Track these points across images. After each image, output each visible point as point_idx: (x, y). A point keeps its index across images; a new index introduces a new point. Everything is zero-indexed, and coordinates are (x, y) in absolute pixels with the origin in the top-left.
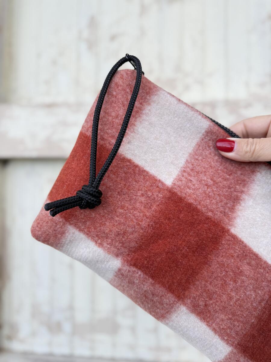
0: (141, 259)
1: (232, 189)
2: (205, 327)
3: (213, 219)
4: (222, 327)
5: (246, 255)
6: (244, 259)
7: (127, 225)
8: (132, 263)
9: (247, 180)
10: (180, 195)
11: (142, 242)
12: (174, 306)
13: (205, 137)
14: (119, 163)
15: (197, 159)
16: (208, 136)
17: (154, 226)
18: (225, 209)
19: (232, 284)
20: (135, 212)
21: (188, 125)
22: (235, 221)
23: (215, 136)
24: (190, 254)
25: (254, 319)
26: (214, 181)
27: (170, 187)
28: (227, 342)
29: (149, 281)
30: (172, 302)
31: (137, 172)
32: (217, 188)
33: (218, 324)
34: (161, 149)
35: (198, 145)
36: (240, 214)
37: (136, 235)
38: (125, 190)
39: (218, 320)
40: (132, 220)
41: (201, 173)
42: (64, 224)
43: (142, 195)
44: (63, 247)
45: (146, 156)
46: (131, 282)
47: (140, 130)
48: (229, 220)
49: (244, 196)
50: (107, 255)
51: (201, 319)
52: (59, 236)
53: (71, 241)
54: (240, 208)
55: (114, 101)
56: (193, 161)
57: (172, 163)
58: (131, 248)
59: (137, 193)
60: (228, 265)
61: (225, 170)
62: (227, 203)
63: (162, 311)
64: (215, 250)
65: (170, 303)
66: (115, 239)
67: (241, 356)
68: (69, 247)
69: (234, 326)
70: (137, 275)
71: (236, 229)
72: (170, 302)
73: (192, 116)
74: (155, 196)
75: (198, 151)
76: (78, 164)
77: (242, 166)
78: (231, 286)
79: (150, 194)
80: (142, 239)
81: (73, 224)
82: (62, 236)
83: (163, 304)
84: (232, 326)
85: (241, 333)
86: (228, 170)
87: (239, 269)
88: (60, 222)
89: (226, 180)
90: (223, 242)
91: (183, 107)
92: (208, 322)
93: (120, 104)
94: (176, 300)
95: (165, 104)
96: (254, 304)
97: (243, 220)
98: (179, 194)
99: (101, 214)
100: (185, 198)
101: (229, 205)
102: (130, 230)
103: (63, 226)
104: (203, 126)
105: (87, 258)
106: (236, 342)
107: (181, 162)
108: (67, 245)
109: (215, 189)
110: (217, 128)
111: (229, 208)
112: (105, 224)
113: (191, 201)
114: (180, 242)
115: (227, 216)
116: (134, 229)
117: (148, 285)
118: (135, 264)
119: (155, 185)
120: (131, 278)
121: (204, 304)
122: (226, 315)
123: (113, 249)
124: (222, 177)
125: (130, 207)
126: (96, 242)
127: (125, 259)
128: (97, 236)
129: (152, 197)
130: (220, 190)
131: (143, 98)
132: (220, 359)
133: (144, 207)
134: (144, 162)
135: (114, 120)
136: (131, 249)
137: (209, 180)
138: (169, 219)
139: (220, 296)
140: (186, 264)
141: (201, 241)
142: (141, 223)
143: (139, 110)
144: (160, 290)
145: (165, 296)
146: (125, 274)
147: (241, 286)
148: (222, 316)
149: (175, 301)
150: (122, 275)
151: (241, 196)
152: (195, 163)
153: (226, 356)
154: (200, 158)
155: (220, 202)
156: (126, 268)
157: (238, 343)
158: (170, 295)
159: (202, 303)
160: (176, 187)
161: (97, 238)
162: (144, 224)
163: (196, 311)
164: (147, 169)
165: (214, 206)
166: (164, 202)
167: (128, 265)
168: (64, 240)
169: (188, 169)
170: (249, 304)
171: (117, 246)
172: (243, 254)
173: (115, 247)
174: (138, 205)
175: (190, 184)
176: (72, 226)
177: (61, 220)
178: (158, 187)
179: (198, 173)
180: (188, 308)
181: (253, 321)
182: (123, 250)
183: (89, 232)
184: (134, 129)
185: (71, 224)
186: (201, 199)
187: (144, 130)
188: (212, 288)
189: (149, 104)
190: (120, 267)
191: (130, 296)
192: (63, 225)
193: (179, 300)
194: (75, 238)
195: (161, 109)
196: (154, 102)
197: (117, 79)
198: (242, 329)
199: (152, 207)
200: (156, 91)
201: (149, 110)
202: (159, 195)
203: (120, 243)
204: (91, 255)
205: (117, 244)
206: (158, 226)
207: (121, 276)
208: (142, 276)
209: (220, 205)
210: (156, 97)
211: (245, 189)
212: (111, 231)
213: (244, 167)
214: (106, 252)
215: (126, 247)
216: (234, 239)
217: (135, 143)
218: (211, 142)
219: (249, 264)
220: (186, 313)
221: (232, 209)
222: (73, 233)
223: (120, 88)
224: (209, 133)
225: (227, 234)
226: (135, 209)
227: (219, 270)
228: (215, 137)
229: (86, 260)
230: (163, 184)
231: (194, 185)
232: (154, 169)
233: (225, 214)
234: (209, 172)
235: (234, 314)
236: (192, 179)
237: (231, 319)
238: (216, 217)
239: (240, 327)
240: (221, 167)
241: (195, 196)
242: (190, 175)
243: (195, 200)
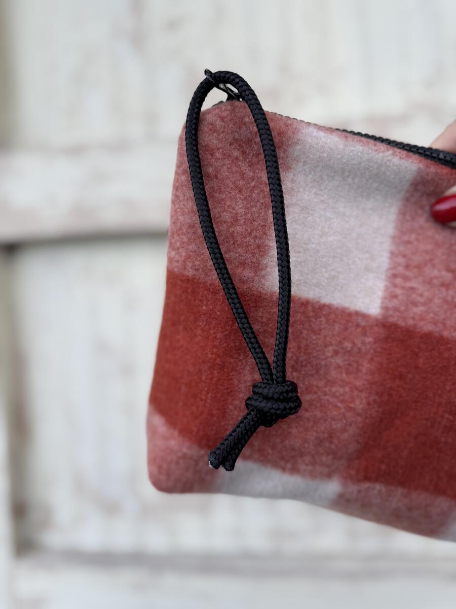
0: (373, 465)
7: (329, 420)
8: (360, 477)
10: (404, 324)
11: (367, 437)
12: (451, 513)
13: (412, 194)
15: (409, 242)
17: (378, 400)
26: (453, 271)
27: (381, 317)
29: (397, 493)
30: (446, 509)
31: (311, 314)
35: (402, 213)
37: (352, 430)
38: (303, 358)
40: (336, 406)
41: (425, 265)
43: (336, 353)
45: (317, 276)
46: (366, 505)
52: (209, 477)
53: (233, 479)
55: (217, 188)
56: (402, 248)
57: (366, 269)
58: (351, 454)
59: (325, 354)
66: (318, 451)
70: (375, 492)
72: (441, 509)
74: (359, 345)
75: (406, 225)
76: (190, 338)
79: (348, 345)
80: (365, 432)
82: (213, 477)
83: (430, 517)
93: (232, 189)
95: (320, 157)
98: (401, 323)
100: (415, 326)
102: (339, 425)
107: (383, 260)
113: (428, 328)
114: (433, 410)
116: (345, 421)
119: (351, 324)
120: (366, 500)
123: (318, 469)
126: (283, 468)
127: (346, 475)
128: (282, 458)
129: (355, 350)
133: (348, 373)
134: (316, 290)
135: (232, 229)
136: (351, 456)
137: (444, 273)
138: (401, 377)
142: (352, 405)
145: (431, 504)
146: (353, 497)
152: (408, 252)
154: (413, 237)
156: (352, 488)
160: (391, 312)
161: (282, 462)
162: (359, 404)
164: (326, 300)
166: (379, 349)
167: (353, 483)
169: (400, 269)
171: (326, 462)
173: (323, 465)
175: (414, 296)
178: (358, 326)
179: (418, 267)
182: (337, 463)
183: (264, 456)
186: (443, 317)
189: (289, 168)
190: (342, 491)
195: (315, 171)
196: (297, 160)
199: (360, 368)
200: (293, 133)
201: (293, 181)
202: (366, 339)
203: (328, 454)
204: (279, 489)
205: (324, 459)
206: (385, 397)
207: (346, 503)
208: (383, 489)
210: (297, 148)
212: (305, 441)
214: (307, 477)
215: (341, 458)
218: (424, 199)
226: (330, 383)
230: (364, 316)
231: (421, 295)
232: (338, 294)
234: (437, 256)
236: (413, 284)
241: (431, 315)
242: (406, 278)
243: (435, 324)
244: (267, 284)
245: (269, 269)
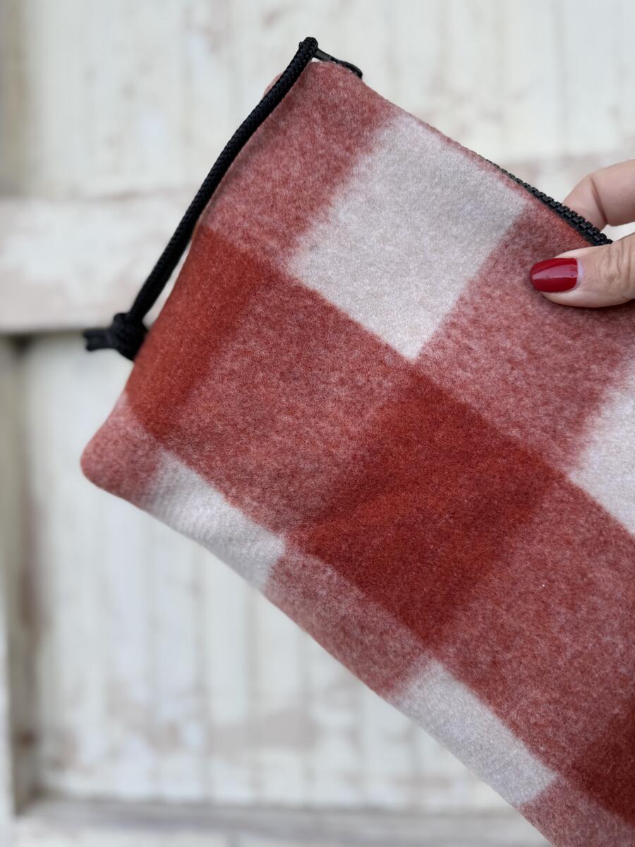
0: (333, 539)
1: (580, 374)
2: (491, 717)
3: (521, 446)
4: (532, 721)
5: (605, 542)
6: (600, 552)
7: (299, 455)
8: (312, 547)
9: (622, 349)
10: (438, 383)
11: (338, 499)
12: (414, 658)
13: (513, 238)
14: (287, 299)
15: (489, 296)
16: (520, 235)
17: (368, 459)
18: (556, 423)
19: (563, 615)
20: (321, 424)
21: (469, 207)
22: (583, 454)
23: (540, 236)
24: (457, 531)
25: (621, 706)
26: (531, 353)
27: (413, 363)
28: (546, 758)
29: (352, 594)
30: (408, 649)
31: (331, 324)
32: (538, 368)
33: (525, 711)
34: (395, 267)
35: (494, 260)
36: (597, 438)
37: (322, 479)
38: (298, 369)
39: (524, 702)
40: (313, 443)
41: (499, 330)
42: (153, 447)
43: (342, 382)
44: (152, 502)
45: (355, 284)
46: (309, 595)
47: (341, 216)
48: (564, 450)
49: (611, 392)
50: (251, 525)
51: (481, 698)
52: (144, 475)
53: (170, 491)
54: (599, 421)
55: (281, 145)
56: (477, 299)
57: (421, 303)
58: (310, 510)
59: (328, 377)
60: (555, 563)
61: (563, 325)
62: (562, 409)
63: (385, 672)
64: (523, 525)
65: (405, 651)
66: (272, 487)
67: (581, 797)
68: (166, 502)
69: (565, 720)
70: (324, 577)
71: (583, 475)
72: (403, 648)
73: (481, 184)
74: (375, 386)
75: (493, 276)
76: (188, 304)
77: (610, 315)
78: (562, 619)
79: (361, 379)
80: (337, 490)
81: (172, 448)
82: (149, 476)
83: (385, 654)
84: (559, 720)
85: (583, 739)
86: (569, 325)
87: (584, 575)
88: (144, 441)
89: (563, 349)
90: (546, 505)
91: (457, 157)
92: (499, 705)
93: (295, 149)
94: (420, 645)
95: (410, 150)
96: (623, 670)
97: (603, 453)
98: (436, 380)
99: (239, 426)
100: (450, 391)
101: (567, 413)
102: (308, 467)
103: (151, 453)
104: (508, 209)
105: (208, 531)
106: (569, 762)
107: (447, 302)
108: (163, 497)
109: (534, 373)
110: (545, 214)
111: (568, 421)
112: (248, 450)
113: (465, 399)
114: (431, 502)
115: (561, 442)
116: (317, 465)
117: (349, 603)
118: (318, 549)
119: (374, 357)
120: (310, 585)
121: (489, 659)
122: (545, 691)
123: (264, 510)
124: (553, 343)
125: (310, 411)
126: (227, 493)
127: (296, 536)
128: (229, 478)
129: (367, 388)
130: (545, 375)
131: (354, 135)
132: (526, 800)
133: (346, 412)
134: (349, 300)
135: (277, 190)
136: (309, 514)
137: (519, 349)
138: (407, 443)
139: (533, 642)
140: (447, 557)
141: (485, 501)
142: (334, 451)
143: (342, 165)
144: (379, 616)
145: (391, 632)
146: (295, 572)
147: (588, 621)
148: (535, 694)
149: (416, 647)
150: (288, 574)
151: (601, 391)
152: (483, 306)
153: (543, 792)
154: (498, 293)
155: (545, 404)
156: (298, 558)
157: (574, 764)
158: (403, 631)
159: (484, 658)
160: (428, 363)
161: (227, 484)
162: (342, 453)
163: (469, 677)
164: (357, 317)
165: (527, 414)
166: (395, 400)
167: (300, 552)
168: (154, 487)
169: (465, 320)
170: (608, 669)
171: (276, 505)
172: (598, 539)
173: (271, 506)
174: (329, 406)
175: (466, 357)
176: (171, 452)
177: (146, 437)
178: (382, 362)
179: (489, 329)
180: (450, 667)
181: (616, 711)
182: (289, 514)
183: (211, 467)
184: (326, 214)
185: (168, 448)
186: (493, 395)
187: (354, 217)
188: (512, 620)
189: (370, 151)
190: (283, 555)
191: (309, 629)
192: (151, 450)
193: (426, 645)
194: (178, 481)
195: (399, 165)
196: (382, 145)
198: (585, 730)
199: (364, 412)
200: (388, 116)
201: (369, 166)
202: (385, 382)
203: (283, 496)
204: (215, 523)
205: (275, 500)
206: (377, 459)
207: (285, 578)
208: (335, 579)
209: (542, 411)
210: (387, 132)
211: (616, 374)
212: (260, 467)
213: (614, 319)
214: (250, 517)
215: (296, 509)
216: (576, 498)
217: (329, 250)
218: (528, 252)
219: (614, 565)
220: (443, 680)
221: (577, 424)
222: (175, 471)
224: (523, 227)
225: (556, 485)
226: (322, 415)
227: (531, 575)
228: (540, 240)
229: (205, 535)
230: (395, 355)
231: (476, 360)
232: (374, 317)
233: (555, 434)
234: (519, 328)
235: (565, 690)
236: (472, 344)
237: (557, 702)
238: (531, 440)
239: (581, 724)
240: (551, 317)
241: (478, 387)
242: (468, 335)
243: (478, 397)
244: (292, 266)
245: (297, 249)
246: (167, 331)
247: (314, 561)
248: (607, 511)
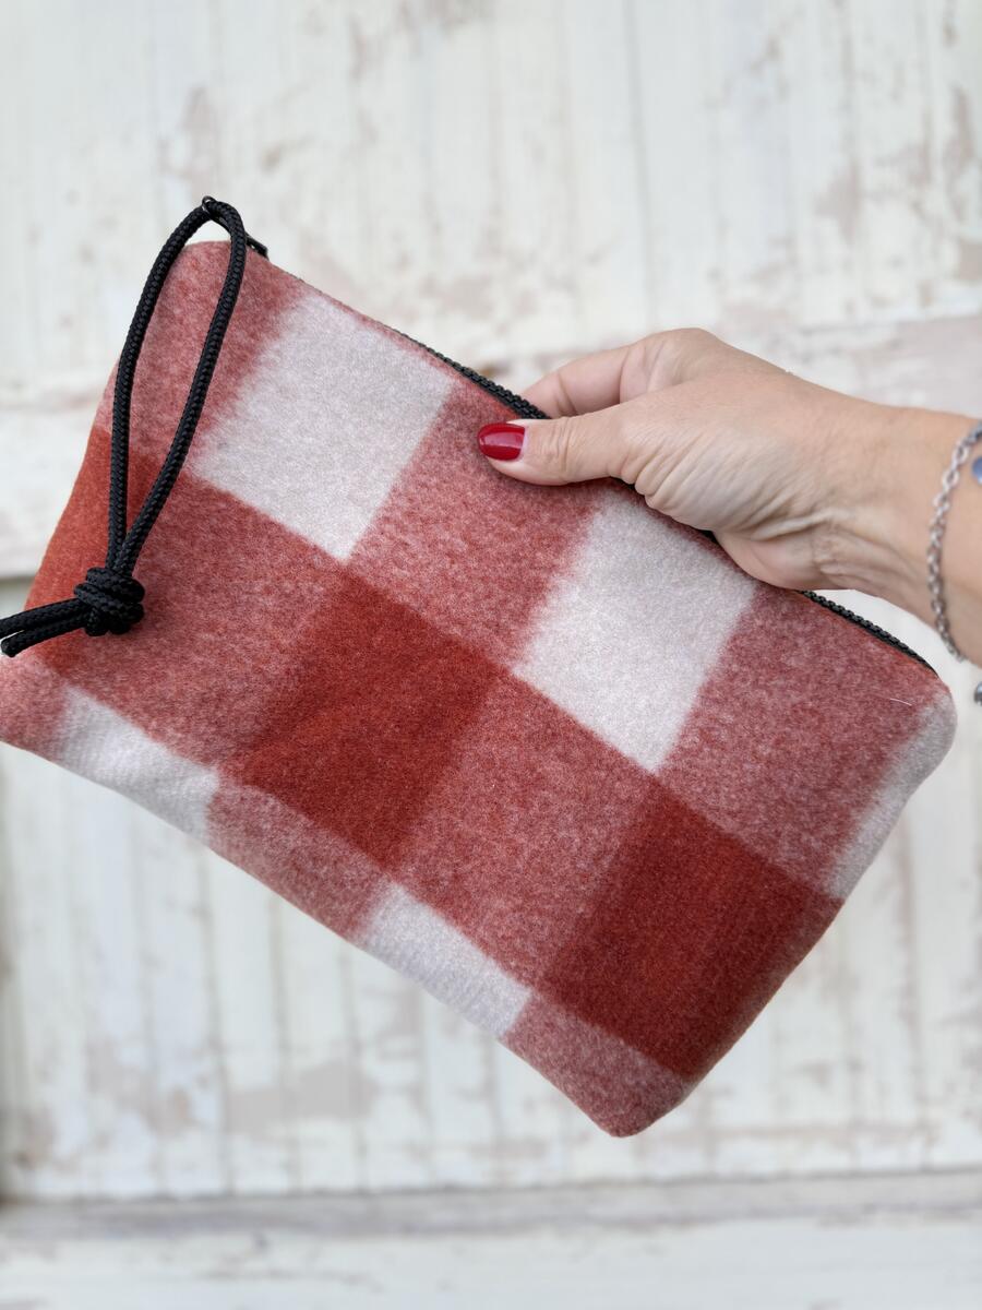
0: (272, 765)
1: (525, 563)
2: (460, 938)
3: (463, 645)
4: (500, 934)
5: (553, 734)
6: (548, 745)
7: (225, 676)
8: (249, 776)
9: (568, 534)
10: (372, 583)
11: (274, 719)
12: (373, 885)
13: (445, 421)
14: (197, 503)
15: (424, 485)
16: (452, 417)
17: (303, 672)
18: (499, 617)
19: (515, 814)
20: (248, 639)
21: (392, 390)
22: (528, 647)
23: (473, 416)
24: (404, 741)
25: (584, 904)
26: (472, 543)
27: (345, 564)
28: (518, 973)
29: (299, 823)
30: (366, 876)
31: (249, 527)
32: (480, 560)
33: (491, 926)
34: (317, 461)
35: (428, 445)
36: (543, 628)
37: (253, 700)
38: (217, 580)
39: (490, 915)
40: (240, 661)
41: (436, 522)
42: (57, 684)
43: (268, 591)
44: (62, 749)
45: (274, 482)
46: (253, 831)
47: (252, 410)
48: (508, 644)
49: (557, 580)
50: (177, 760)
51: (447, 918)
52: (49, 718)
53: (82, 734)
54: (545, 611)
55: (177, 335)
56: (412, 489)
57: (350, 497)
58: (243, 735)
59: (251, 586)
60: (503, 761)
61: (507, 511)
62: (506, 601)
63: (346, 907)
64: (469, 726)
65: (363, 878)
66: (196, 714)
67: (558, 1011)
68: (79, 748)
69: (531, 926)
70: (266, 809)
71: (529, 668)
72: (360, 875)
73: (402, 364)
74: (305, 592)
75: (428, 462)
76: (86, 516)
77: (556, 498)
78: (515, 818)
79: (288, 586)
80: (272, 711)
81: (78, 682)
82: (55, 718)
83: (343, 885)
84: (525, 929)
85: (551, 946)
86: (514, 511)
87: (533, 770)
88: (46, 678)
89: (506, 537)
90: (489, 703)
91: (372, 337)
92: (466, 924)
93: (194, 339)
94: (377, 869)
95: (321, 333)
96: (581, 865)
97: (550, 644)
98: (370, 581)
99: (153, 650)
100: (386, 591)
101: (511, 605)
102: (236, 687)
103: (55, 691)
104: (435, 389)
105: (130, 775)
106: (541, 973)
107: (379, 495)
108: (75, 742)
109: (475, 565)
110: (475, 393)
111: (512, 614)
112: (165, 674)
113: (403, 599)
114: (375, 712)
115: (505, 636)
116: (246, 685)
117: (297, 834)
118: (257, 778)
119: (301, 560)
120: (251, 819)
121: (451, 873)
122: (509, 899)
123: (191, 741)
124: (497, 531)
125: (235, 625)
126: (146, 727)
127: (230, 767)
128: (146, 709)
129: (297, 596)
130: (488, 566)
131: (257, 320)
132: (506, 1027)
133: (275, 624)
134: (268, 500)
135: (177, 386)
136: (243, 740)
137: (459, 541)
138: (345, 652)
139: (490, 847)
140: (396, 769)
141: (430, 705)
142: (264, 667)
143: (248, 354)
144: (331, 844)
145: (344, 859)
146: (233, 807)
147: (541, 818)
148: (499, 904)
149: (373, 872)
150: (228, 812)
151: (547, 580)
152: (419, 497)
153: (521, 1013)
154: (435, 480)
155: (488, 597)
156: (235, 791)
157: (546, 974)
158: (358, 857)
159: (446, 873)
160: (361, 563)
161: (146, 716)
162: (274, 669)
163: (433, 898)
164: (279, 517)
165: (468, 610)
166: (328, 606)
167: (237, 784)
168: (63, 731)
169: (399, 514)
170: (568, 866)
171: (204, 733)
172: (545, 733)
173: (199, 736)
174: (256, 618)
175: (402, 554)
176: (78, 687)
177: (47, 673)
178: (310, 566)
179: (425, 521)
180: (411, 889)
181: (581, 910)
182: (220, 743)
183: (125, 700)
184: (233, 408)
185: (74, 683)
186: (432, 592)
187: (266, 410)
188: (467, 827)
189: (277, 336)
190: (220, 791)
191: (261, 874)
192: (54, 687)
193: (384, 867)
194: (90, 721)
195: (311, 348)
196: (290, 328)
197: (182, 271)
198: (552, 935)
199: (295, 622)
200: (294, 297)
201: (278, 352)
202: (315, 587)
203: (210, 723)
204: (137, 765)
205: (202, 728)
206: (314, 672)
207: (223, 816)
208: (279, 808)
209: (484, 605)
210: (294, 314)
211: (561, 561)
212: (181, 693)
213: (560, 501)
214: (175, 752)
215: (227, 736)
216: (520, 692)
217: (240, 447)
218: (463, 434)
219: (563, 757)
220: (406, 905)
221: (522, 616)
222: (85, 709)
223: (191, 296)
224: (454, 408)
225: (499, 681)
226: (247, 629)
227: (481, 777)
228: (474, 420)
229: (128, 781)
230: (325, 556)
231: (413, 556)
232: (298, 516)
233: (498, 628)
234: (458, 518)
235: (528, 896)
236: (408, 540)
237: (521, 908)
238: (472, 636)
239: (546, 929)
240: (494, 504)
241: (416, 585)
242: (404, 530)
243: (415, 595)
244: (199, 467)
245: (203, 449)
246: (64, 550)
247: (253, 792)
248: (555, 703)
